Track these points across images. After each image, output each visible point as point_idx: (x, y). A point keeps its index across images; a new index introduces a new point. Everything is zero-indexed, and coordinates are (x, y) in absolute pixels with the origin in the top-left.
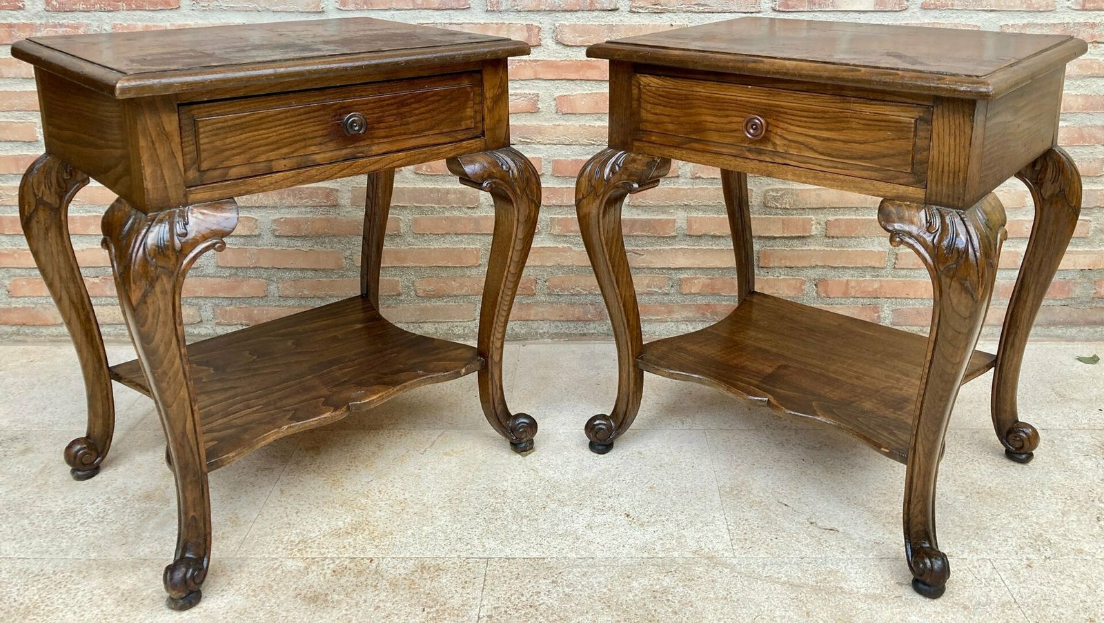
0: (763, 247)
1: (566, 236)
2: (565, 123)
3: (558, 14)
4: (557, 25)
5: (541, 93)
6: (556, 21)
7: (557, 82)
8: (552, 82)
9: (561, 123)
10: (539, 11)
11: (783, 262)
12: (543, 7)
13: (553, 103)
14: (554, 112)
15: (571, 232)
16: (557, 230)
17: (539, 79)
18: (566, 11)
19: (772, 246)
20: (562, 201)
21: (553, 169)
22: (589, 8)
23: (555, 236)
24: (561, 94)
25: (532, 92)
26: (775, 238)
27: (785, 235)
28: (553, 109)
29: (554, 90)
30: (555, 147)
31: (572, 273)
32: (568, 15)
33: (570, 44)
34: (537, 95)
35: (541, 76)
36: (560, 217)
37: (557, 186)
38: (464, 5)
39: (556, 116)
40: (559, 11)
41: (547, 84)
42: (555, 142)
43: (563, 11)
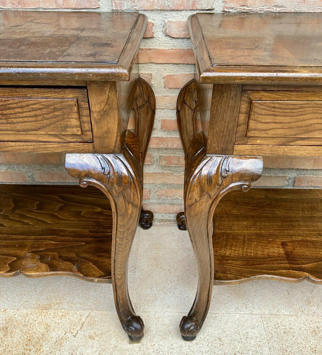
0: (298, 175)
1: (169, 167)
2: (170, 94)
3: (167, 13)
4: (166, 21)
5: (154, 73)
6: (165, 18)
7: (165, 65)
8: (162, 66)
9: (168, 94)
10: (152, 10)
11: (310, 184)
12: (156, 7)
13: (162, 81)
14: (163, 87)
15: (173, 164)
16: (164, 163)
17: (152, 63)
18: (173, 10)
19: (304, 175)
20: (167, 146)
21: (162, 126)
22: (192, 8)
23: (162, 167)
24: (168, 74)
25: (147, 73)
26: (307, 170)
27: (315, 168)
28: (162, 84)
29: (163, 70)
30: (163, 111)
31: (173, 188)
32: (174, 14)
33: (176, 37)
34: (151, 75)
35: (153, 61)
36: (166, 155)
37: (164, 136)
38: (95, 6)
39: (164, 90)
40: (168, 11)
41: (159, 67)
42: (163, 108)
43: (171, 10)
